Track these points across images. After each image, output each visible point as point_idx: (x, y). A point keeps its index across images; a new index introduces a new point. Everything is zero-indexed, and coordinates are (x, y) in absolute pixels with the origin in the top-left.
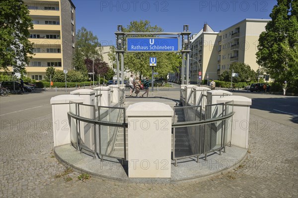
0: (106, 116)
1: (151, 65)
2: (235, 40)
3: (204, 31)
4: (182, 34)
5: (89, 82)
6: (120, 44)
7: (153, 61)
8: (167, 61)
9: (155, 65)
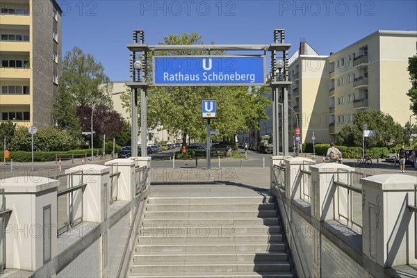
0: (97, 238)
1: (205, 115)
2: (360, 69)
3: (300, 53)
4: (272, 49)
5: (84, 150)
6: (139, 70)
7: (209, 108)
8: (235, 107)
9: (213, 115)
